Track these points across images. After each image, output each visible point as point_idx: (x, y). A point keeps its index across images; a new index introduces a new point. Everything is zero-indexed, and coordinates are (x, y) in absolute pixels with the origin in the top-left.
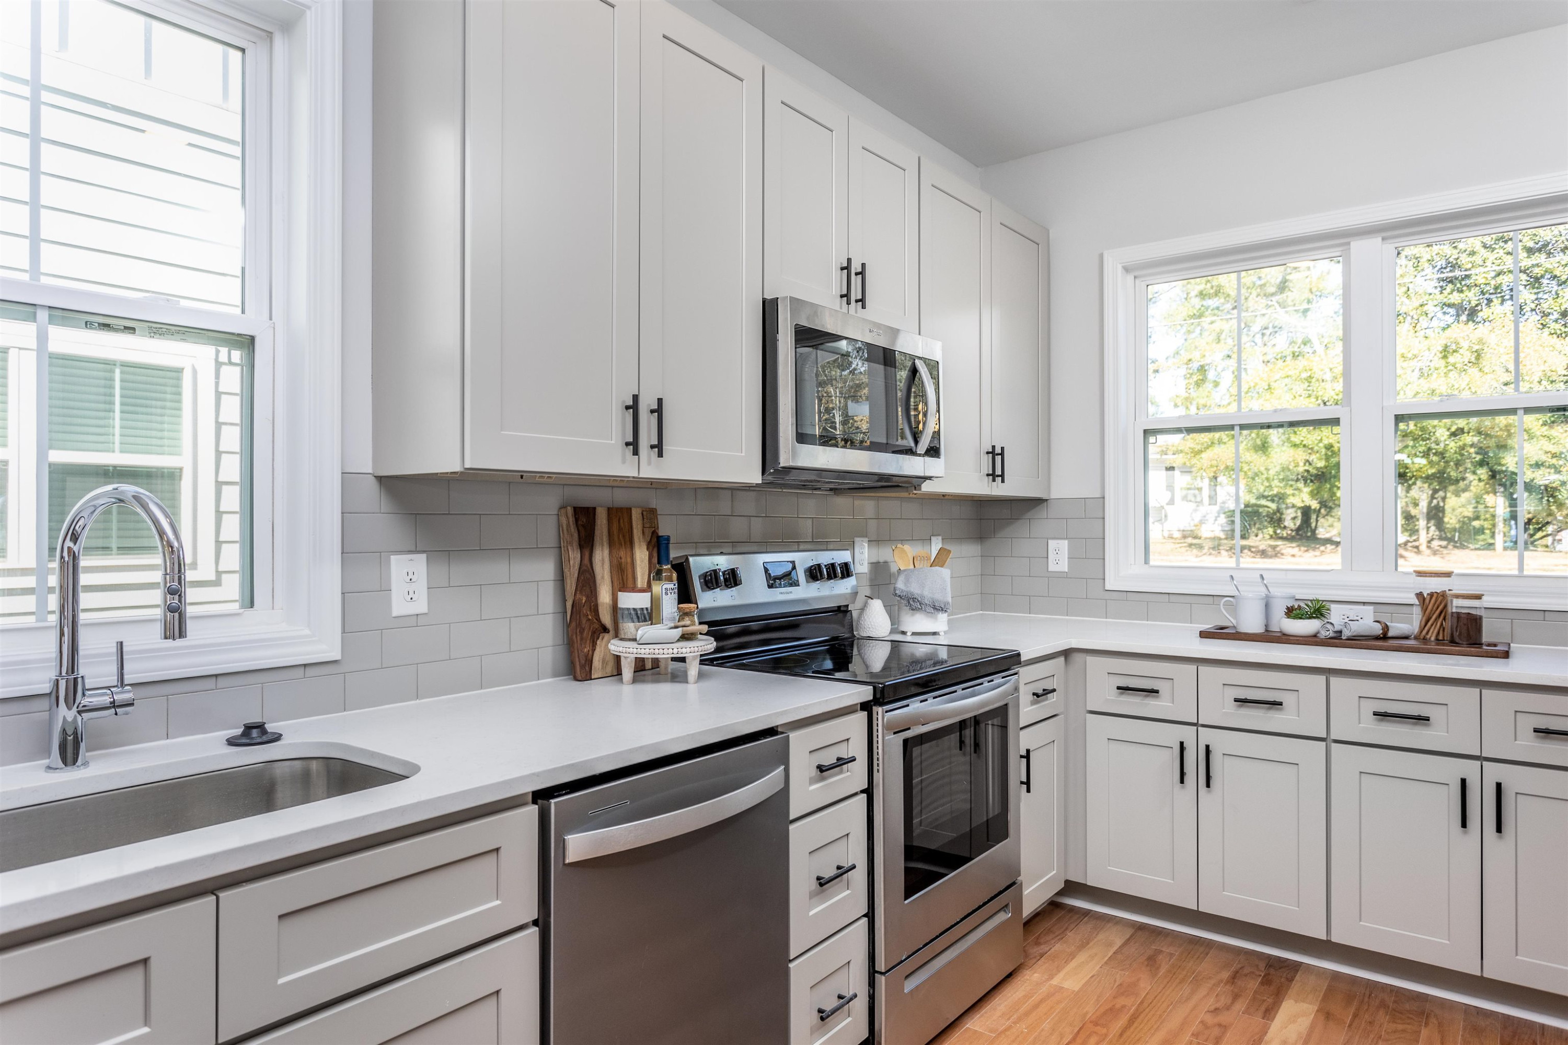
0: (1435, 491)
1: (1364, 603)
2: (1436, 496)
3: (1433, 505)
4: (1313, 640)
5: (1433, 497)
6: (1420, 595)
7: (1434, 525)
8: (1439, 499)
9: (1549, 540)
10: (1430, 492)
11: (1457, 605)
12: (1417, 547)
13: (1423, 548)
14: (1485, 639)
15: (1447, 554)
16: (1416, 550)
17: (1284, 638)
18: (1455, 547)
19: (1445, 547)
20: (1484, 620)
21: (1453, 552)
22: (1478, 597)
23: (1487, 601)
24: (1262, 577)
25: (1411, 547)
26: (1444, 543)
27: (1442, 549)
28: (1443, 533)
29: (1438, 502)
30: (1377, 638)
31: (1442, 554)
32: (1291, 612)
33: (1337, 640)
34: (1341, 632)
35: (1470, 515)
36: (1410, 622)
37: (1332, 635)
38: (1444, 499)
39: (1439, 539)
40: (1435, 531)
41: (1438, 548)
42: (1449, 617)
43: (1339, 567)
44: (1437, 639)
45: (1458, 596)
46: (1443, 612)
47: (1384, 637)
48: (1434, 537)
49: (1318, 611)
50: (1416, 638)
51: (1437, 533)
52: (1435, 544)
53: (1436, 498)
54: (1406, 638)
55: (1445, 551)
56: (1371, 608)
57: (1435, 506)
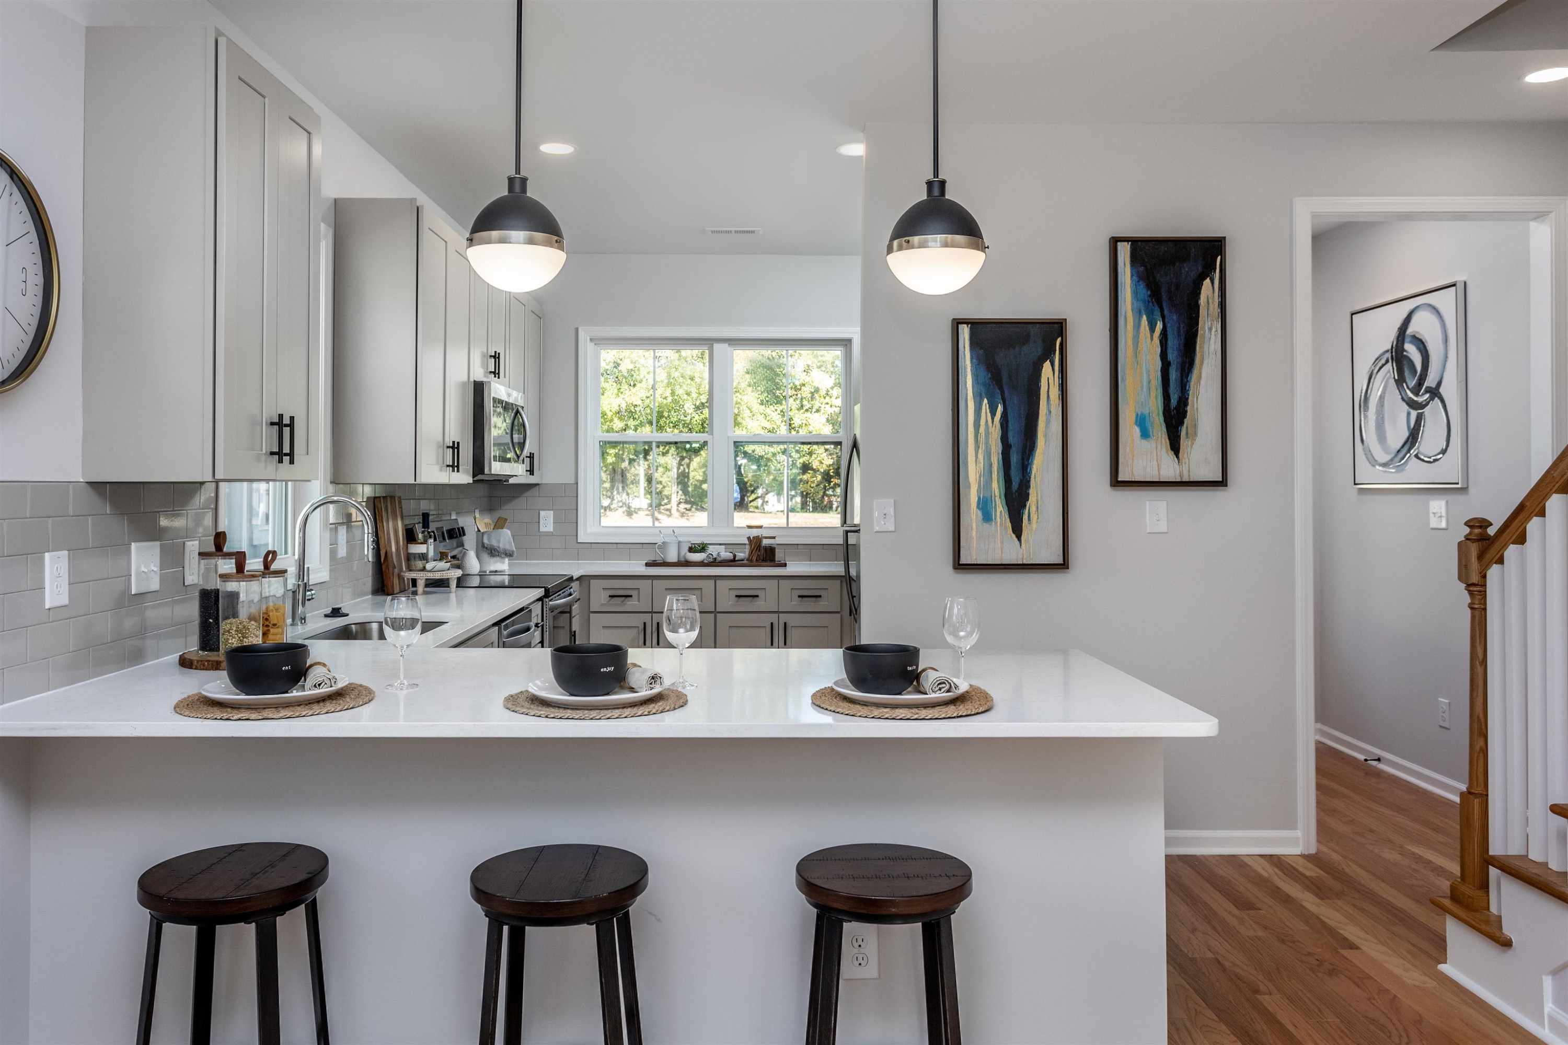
0: (682, 458)
1: (720, 544)
2: (683, 463)
3: (680, 471)
4: (701, 564)
5: (680, 464)
6: (749, 538)
7: (681, 490)
8: (685, 466)
9: (760, 501)
10: (678, 459)
11: (765, 542)
12: (669, 510)
13: (674, 510)
14: (776, 560)
15: (691, 516)
16: (668, 513)
17: (687, 564)
18: (697, 509)
19: (690, 510)
20: (776, 550)
21: (696, 514)
22: (774, 538)
23: (778, 541)
24: (674, 532)
25: (664, 510)
26: (688, 506)
27: (687, 512)
28: (687, 497)
29: (684, 469)
30: (731, 561)
31: (688, 516)
32: (691, 550)
33: (715, 563)
34: (715, 559)
35: (701, 478)
36: (745, 553)
37: (712, 560)
38: (688, 466)
39: (685, 502)
40: (681, 495)
41: (685, 510)
42: (762, 548)
43: (706, 525)
44: (756, 560)
45: (766, 538)
46: (760, 546)
47: (734, 560)
48: (681, 500)
49: (702, 548)
50: (747, 560)
51: (683, 497)
52: (683, 506)
53: (682, 465)
54: (743, 560)
55: (690, 513)
56: (723, 547)
57: (681, 472)
